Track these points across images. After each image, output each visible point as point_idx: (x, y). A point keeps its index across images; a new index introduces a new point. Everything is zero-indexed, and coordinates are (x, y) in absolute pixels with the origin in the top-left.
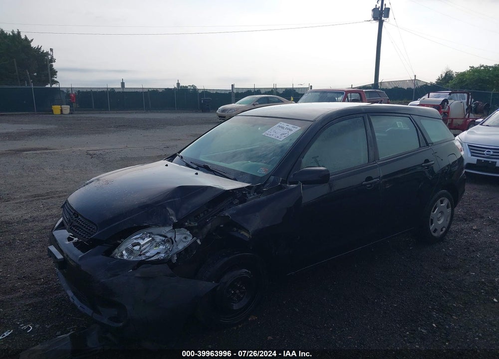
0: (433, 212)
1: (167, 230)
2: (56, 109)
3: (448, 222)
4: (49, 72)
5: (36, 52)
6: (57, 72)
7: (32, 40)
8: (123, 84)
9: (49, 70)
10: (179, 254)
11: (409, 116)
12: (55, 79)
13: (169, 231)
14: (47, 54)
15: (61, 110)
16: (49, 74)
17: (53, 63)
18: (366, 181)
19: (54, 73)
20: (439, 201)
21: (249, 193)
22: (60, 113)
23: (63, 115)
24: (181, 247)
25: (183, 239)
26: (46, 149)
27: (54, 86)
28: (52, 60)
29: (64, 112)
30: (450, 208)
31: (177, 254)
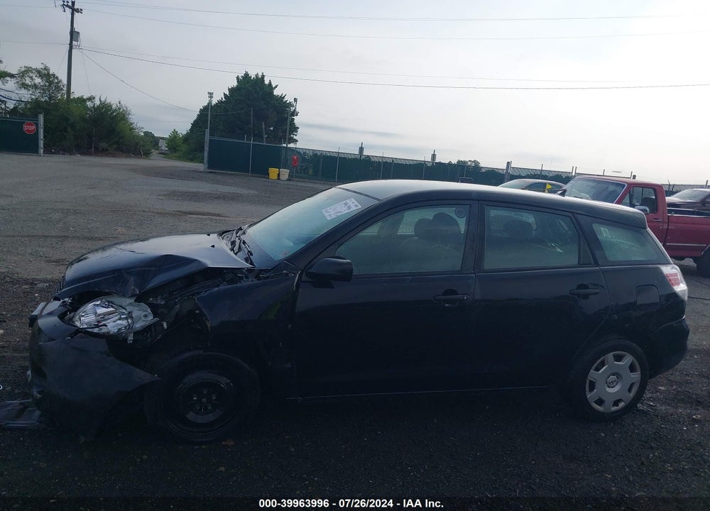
0: (597, 369)
1: (127, 301)
2: (273, 172)
3: (632, 395)
4: (288, 127)
5: (277, 101)
6: (298, 128)
7: (276, 86)
8: (361, 149)
9: (288, 124)
10: (136, 333)
11: (570, 215)
12: (295, 137)
13: (130, 304)
14: (290, 105)
15: (279, 175)
16: (288, 130)
17: (295, 117)
18: (444, 294)
19: (294, 129)
20: (610, 356)
21: (247, 277)
22: (276, 177)
23: (278, 181)
24: (138, 325)
25: (142, 316)
26: (218, 215)
27: (291, 145)
28: (295, 113)
29: (282, 177)
30: (639, 372)
31: (134, 333)
